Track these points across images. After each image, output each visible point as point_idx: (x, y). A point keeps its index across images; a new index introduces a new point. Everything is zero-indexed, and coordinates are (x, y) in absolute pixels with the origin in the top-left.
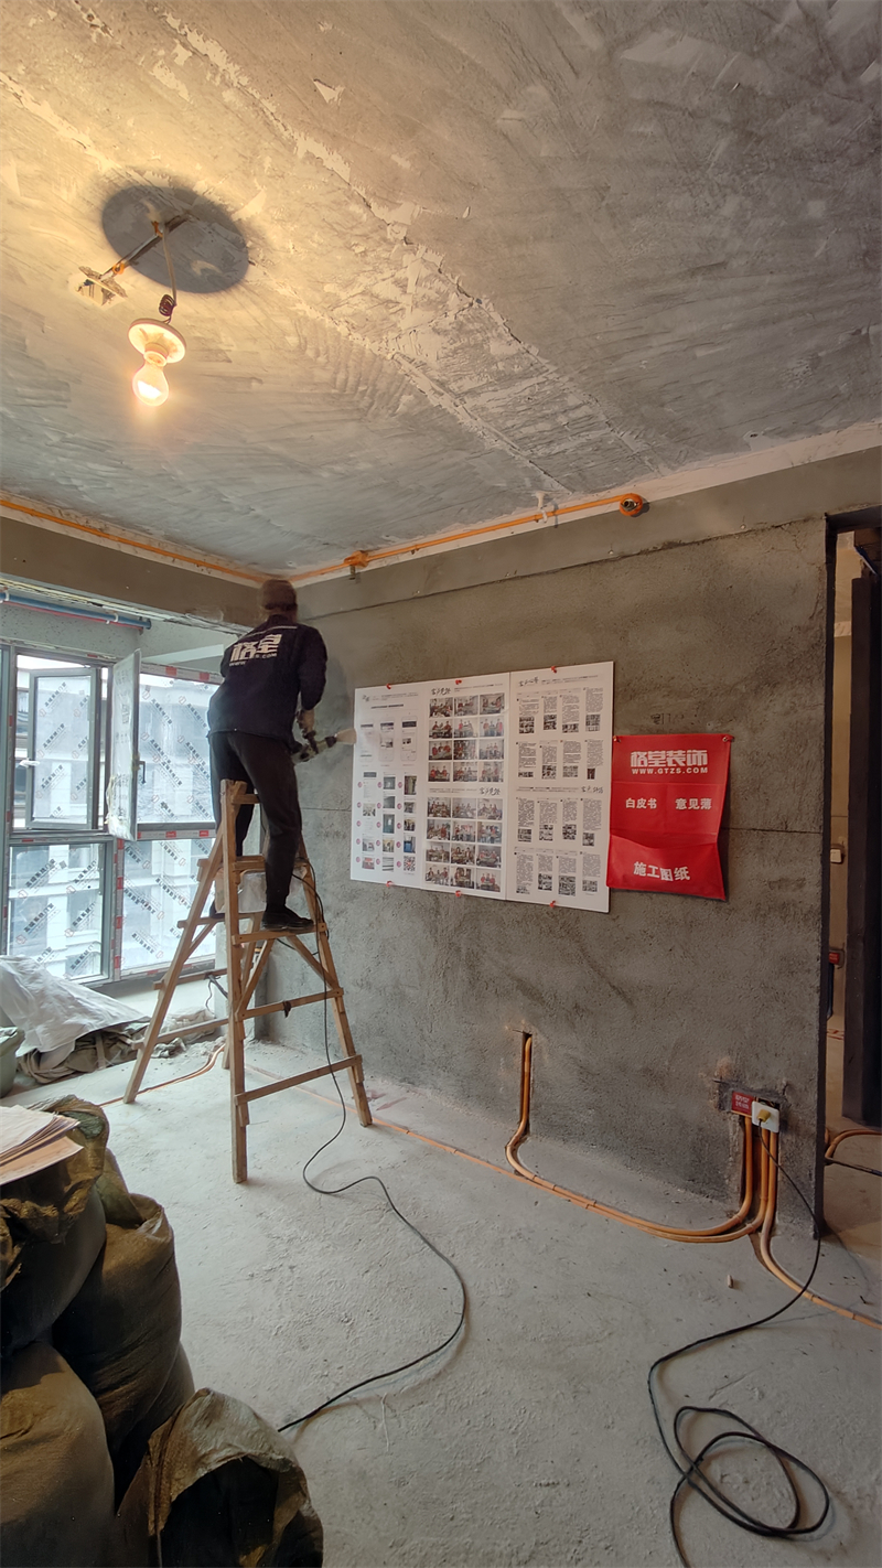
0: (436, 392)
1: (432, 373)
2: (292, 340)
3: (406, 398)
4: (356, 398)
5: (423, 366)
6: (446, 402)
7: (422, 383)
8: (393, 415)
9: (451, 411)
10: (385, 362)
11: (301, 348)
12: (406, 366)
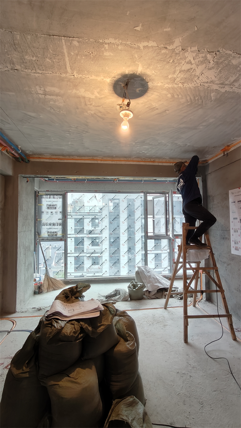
0: (221, 87)
1: (216, 82)
2: (169, 95)
3: (212, 95)
4: (197, 102)
5: (212, 82)
6: (227, 89)
7: (215, 87)
8: (211, 101)
9: (231, 90)
10: (199, 87)
11: (173, 96)
12: (206, 85)
